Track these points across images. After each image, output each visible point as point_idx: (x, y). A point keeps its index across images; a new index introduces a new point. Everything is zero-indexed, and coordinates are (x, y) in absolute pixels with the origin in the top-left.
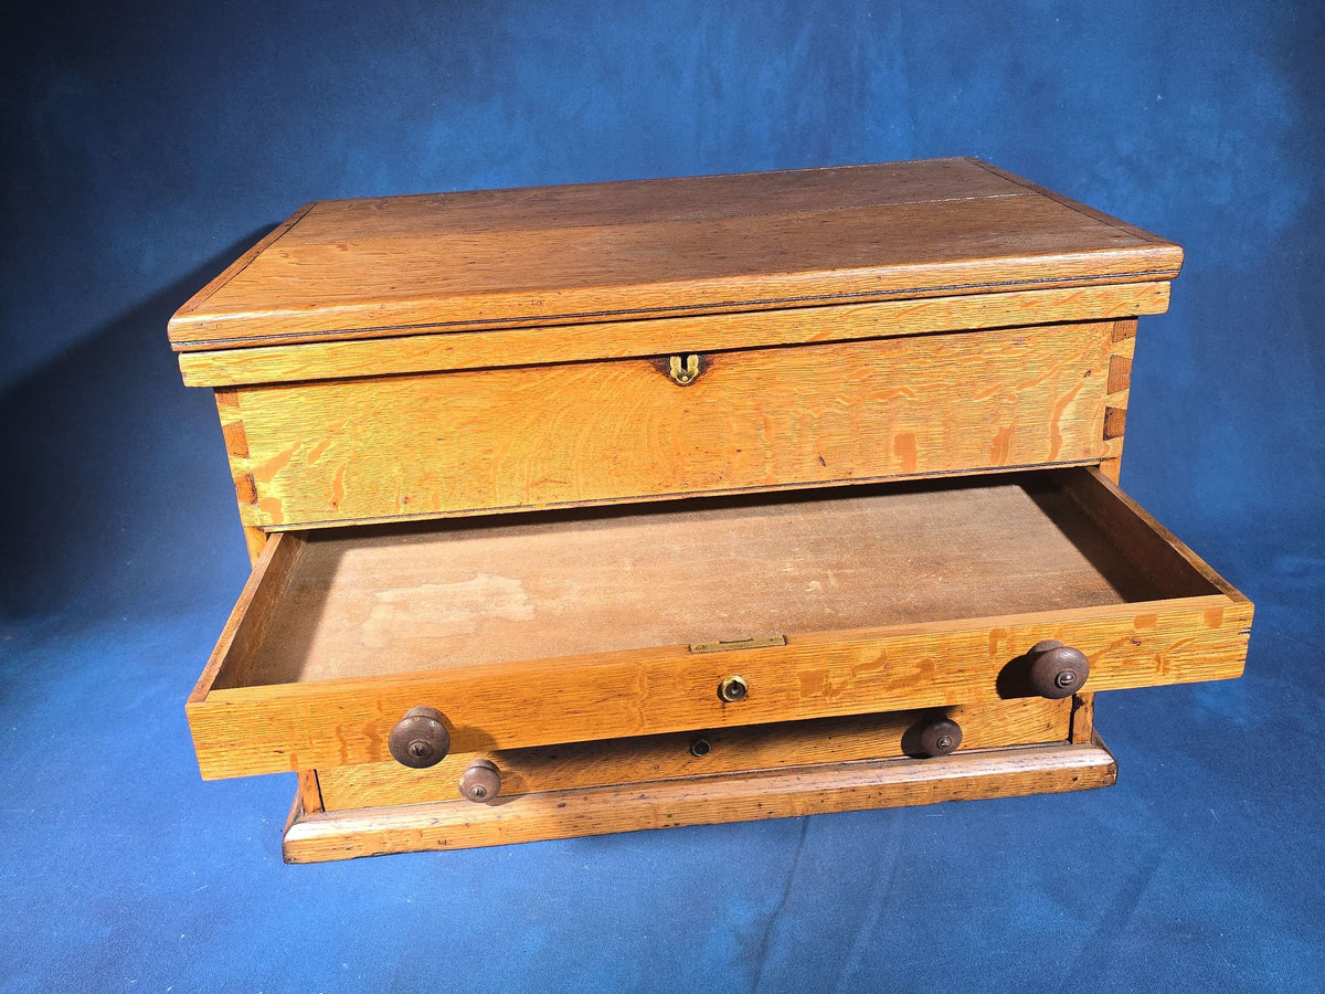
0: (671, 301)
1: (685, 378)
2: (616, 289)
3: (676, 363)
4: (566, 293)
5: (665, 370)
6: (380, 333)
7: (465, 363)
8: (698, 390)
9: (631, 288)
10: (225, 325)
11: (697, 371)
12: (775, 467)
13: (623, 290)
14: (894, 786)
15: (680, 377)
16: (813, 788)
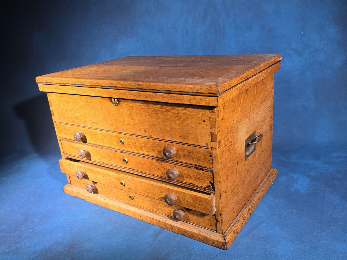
0: (106, 85)
1: (115, 104)
2: (96, 80)
3: (113, 100)
4: (88, 80)
5: (111, 101)
6: (62, 84)
7: (76, 93)
8: (118, 107)
9: (99, 80)
10: (43, 79)
11: (117, 102)
12: (136, 130)
13: (98, 81)
14: (169, 224)
15: (114, 103)
16: (151, 217)
